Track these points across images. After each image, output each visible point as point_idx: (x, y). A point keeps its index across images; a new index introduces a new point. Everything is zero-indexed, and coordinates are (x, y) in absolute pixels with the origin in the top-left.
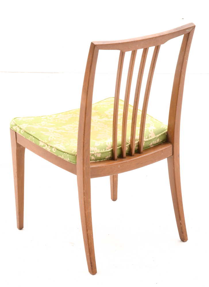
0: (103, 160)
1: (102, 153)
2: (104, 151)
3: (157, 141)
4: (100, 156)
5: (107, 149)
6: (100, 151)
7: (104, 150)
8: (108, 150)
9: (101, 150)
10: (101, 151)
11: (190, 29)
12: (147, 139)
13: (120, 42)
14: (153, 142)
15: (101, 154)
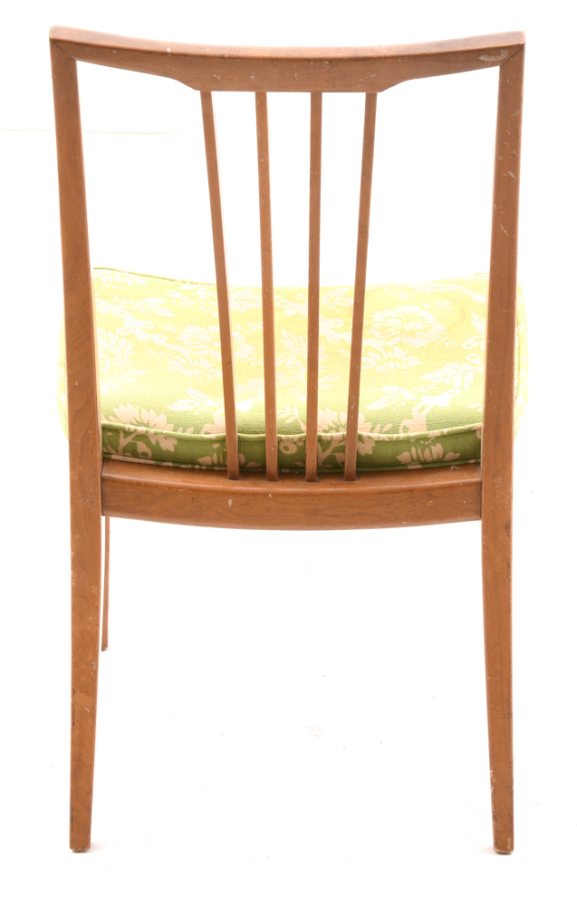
0: (190, 466)
1: (181, 440)
2: (188, 434)
3: (431, 452)
4: (172, 449)
5: (203, 431)
6: (175, 430)
7: (192, 429)
8: (206, 433)
9: (181, 429)
10: (179, 433)
11: (500, 54)
12: (385, 433)
13: (169, 50)
14: (413, 450)
15: (176, 443)
